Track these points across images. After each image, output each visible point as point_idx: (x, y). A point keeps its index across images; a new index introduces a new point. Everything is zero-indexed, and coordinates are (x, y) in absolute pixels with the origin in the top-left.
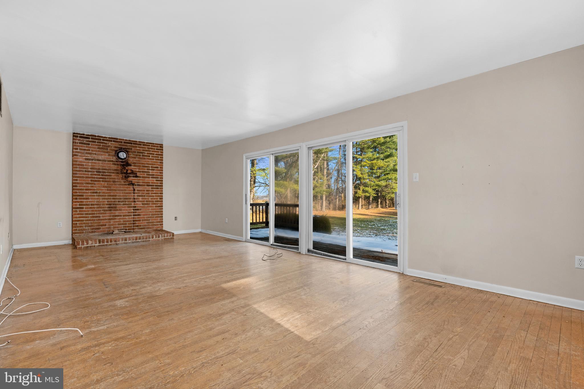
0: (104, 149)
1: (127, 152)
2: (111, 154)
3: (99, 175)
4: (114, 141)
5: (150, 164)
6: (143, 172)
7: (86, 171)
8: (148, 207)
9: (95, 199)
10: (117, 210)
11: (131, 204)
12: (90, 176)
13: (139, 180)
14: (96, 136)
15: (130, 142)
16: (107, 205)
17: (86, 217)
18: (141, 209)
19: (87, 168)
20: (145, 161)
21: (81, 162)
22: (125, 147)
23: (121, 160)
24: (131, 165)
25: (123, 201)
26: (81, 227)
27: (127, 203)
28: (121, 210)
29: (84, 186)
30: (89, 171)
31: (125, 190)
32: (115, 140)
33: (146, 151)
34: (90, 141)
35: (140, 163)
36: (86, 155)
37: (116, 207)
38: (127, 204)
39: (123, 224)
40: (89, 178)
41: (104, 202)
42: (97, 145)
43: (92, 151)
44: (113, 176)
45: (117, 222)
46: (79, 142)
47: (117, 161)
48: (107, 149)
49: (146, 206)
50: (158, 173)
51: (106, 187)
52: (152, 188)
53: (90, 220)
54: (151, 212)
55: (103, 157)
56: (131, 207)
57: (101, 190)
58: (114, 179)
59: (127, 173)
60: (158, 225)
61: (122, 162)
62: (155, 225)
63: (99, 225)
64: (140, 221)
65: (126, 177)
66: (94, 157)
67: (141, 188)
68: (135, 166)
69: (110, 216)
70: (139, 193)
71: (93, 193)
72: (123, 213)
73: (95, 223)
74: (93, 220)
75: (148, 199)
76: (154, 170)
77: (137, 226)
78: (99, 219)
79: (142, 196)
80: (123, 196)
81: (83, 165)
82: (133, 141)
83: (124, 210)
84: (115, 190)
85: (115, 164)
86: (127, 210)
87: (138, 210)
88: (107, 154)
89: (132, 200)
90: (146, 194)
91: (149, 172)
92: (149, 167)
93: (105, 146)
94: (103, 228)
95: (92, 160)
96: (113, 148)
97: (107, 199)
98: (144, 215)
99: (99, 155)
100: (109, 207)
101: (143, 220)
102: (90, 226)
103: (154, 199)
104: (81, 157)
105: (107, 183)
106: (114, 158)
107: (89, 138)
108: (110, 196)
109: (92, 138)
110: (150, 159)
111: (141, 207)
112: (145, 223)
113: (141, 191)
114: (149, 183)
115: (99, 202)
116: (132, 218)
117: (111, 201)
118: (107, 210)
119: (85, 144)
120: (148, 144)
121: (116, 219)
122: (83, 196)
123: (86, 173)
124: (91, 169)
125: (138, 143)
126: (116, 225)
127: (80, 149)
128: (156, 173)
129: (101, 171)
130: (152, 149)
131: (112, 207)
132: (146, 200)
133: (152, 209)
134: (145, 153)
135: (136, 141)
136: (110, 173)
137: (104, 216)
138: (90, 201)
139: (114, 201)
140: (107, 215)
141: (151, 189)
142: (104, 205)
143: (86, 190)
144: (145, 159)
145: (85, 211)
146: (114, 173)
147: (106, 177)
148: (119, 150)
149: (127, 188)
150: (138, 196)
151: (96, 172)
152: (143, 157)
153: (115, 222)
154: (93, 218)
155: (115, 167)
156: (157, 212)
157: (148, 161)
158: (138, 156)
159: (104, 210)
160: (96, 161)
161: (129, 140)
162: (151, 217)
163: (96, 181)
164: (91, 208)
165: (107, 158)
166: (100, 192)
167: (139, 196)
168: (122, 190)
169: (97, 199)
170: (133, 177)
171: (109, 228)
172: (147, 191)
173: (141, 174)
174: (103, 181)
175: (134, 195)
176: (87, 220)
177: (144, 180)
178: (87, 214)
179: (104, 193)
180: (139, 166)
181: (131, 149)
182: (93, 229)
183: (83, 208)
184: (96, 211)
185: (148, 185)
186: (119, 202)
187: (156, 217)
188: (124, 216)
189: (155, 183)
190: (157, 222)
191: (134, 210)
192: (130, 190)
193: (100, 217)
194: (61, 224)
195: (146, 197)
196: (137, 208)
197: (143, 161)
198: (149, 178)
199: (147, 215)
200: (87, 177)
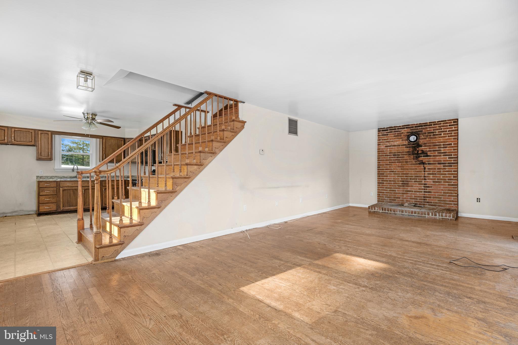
0: (399, 136)
1: (418, 134)
2: (404, 139)
3: (395, 157)
4: (406, 128)
5: (442, 142)
6: (433, 151)
7: (386, 156)
8: (439, 185)
9: (392, 176)
10: (409, 186)
11: (422, 182)
12: (388, 159)
13: (430, 159)
14: (392, 127)
15: (421, 125)
16: (401, 181)
17: (386, 190)
18: (431, 187)
19: (387, 153)
20: (436, 140)
21: (383, 149)
22: (416, 131)
23: (412, 143)
24: (421, 146)
25: (414, 179)
26: (382, 197)
27: (418, 180)
28: (412, 186)
29: (385, 167)
30: (388, 155)
31: (416, 169)
32: (407, 126)
33: (437, 129)
34: (389, 132)
35: (430, 143)
36: (386, 143)
37: (408, 184)
38: (418, 182)
39: (414, 199)
40: (388, 160)
41: (398, 179)
42: (393, 134)
43: (390, 139)
44: (406, 157)
45: (409, 196)
46: (382, 135)
47: (409, 145)
48: (401, 135)
49: (437, 183)
50: (451, 150)
51: (400, 167)
52: (444, 166)
53: (388, 193)
54: (442, 190)
55: (398, 142)
56: (422, 184)
57: (396, 169)
58: (407, 159)
59: (418, 154)
60: (451, 204)
61: (413, 144)
62: (448, 204)
63: (395, 198)
64: (430, 197)
65: (417, 157)
66: (391, 144)
67: (432, 167)
68: (425, 146)
69: (403, 191)
70: (429, 171)
71: (391, 172)
72: (414, 189)
73: (392, 195)
74: (390, 193)
75: (440, 177)
76: (446, 147)
77: (428, 202)
78: (395, 193)
79: (433, 174)
80: (414, 174)
81: (384, 151)
82: (423, 124)
83: (415, 187)
84: (408, 169)
85: (407, 147)
86: (418, 187)
87: (428, 187)
88: (401, 140)
89: (422, 178)
90: (437, 172)
91: (440, 150)
92: (441, 145)
93: (399, 134)
94: (398, 200)
95: (390, 146)
96: (405, 134)
97: (401, 177)
98: (435, 192)
99: (395, 141)
100: (403, 184)
101: (433, 198)
102: (388, 197)
103: (447, 177)
104: (383, 146)
105: (400, 163)
106: (407, 142)
107: (387, 130)
108: (403, 174)
109: (390, 130)
110: (442, 137)
111: (431, 184)
112: (436, 200)
113: (432, 169)
114: (441, 161)
115: (394, 179)
116: (422, 194)
117: (404, 178)
118: (401, 186)
119: (385, 135)
120: (439, 123)
121: (408, 194)
122: (383, 174)
123: (386, 157)
124: (389, 153)
125: (429, 124)
126: (408, 198)
127: (382, 140)
128: (448, 150)
129: (396, 154)
130: (443, 126)
131: (405, 184)
132: (437, 178)
133: (444, 187)
134: (436, 132)
135: (427, 123)
136: (403, 155)
137: (398, 191)
138: (388, 178)
139: (407, 178)
140: (401, 190)
141: (442, 167)
142: (398, 181)
143: (386, 169)
144: (436, 138)
145: (385, 186)
146: (406, 155)
147: (400, 159)
148: (410, 134)
149: (418, 167)
150: (428, 174)
151: (393, 156)
152: (434, 136)
153: (407, 196)
154: (391, 191)
155: (406, 150)
156: (450, 190)
157: (440, 140)
158: (429, 137)
159: (399, 186)
160: (393, 147)
161: (420, 124)
162: (442, 195)
163: (392, 162)
164: (389, 183)
165: (401, 143)
166: (396, 171)
167: (430, 174)
168: (413, 169)
169: (394, 176)
170: (424, 156)
171: (403, 201)
172: (438, 169)
173: (432, 153)
174: (397, 162)
175: (425, 173)
176: (386, 193)
177: (435, 159)
178: (386, 188)
179: (398, 172)
180: (430, 146)
181: (422, 131)
182: (390, 200)
183: (384, 183)
184: (393, 186)
185: (439, 164)
186: (411, 179)
187: (449, 196)
188: (415, 192)
189: (447, 161)
190: (450, 201)
191: (424, 187)
192: (420, 169)
193: (395, 191)
194: (372, 194)
195: (437, 175)
196: (428, 185)
197: (433, 141)
198: (440, 156)
199: (438, 193)
200: (386, 160)
